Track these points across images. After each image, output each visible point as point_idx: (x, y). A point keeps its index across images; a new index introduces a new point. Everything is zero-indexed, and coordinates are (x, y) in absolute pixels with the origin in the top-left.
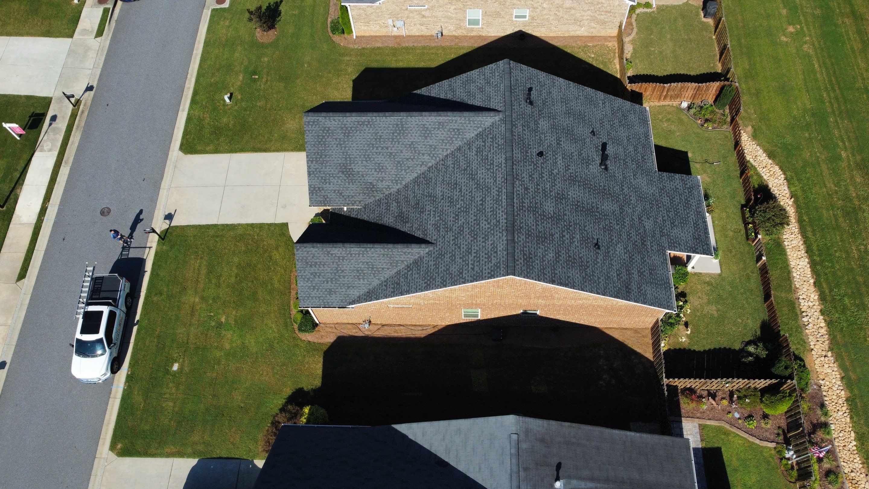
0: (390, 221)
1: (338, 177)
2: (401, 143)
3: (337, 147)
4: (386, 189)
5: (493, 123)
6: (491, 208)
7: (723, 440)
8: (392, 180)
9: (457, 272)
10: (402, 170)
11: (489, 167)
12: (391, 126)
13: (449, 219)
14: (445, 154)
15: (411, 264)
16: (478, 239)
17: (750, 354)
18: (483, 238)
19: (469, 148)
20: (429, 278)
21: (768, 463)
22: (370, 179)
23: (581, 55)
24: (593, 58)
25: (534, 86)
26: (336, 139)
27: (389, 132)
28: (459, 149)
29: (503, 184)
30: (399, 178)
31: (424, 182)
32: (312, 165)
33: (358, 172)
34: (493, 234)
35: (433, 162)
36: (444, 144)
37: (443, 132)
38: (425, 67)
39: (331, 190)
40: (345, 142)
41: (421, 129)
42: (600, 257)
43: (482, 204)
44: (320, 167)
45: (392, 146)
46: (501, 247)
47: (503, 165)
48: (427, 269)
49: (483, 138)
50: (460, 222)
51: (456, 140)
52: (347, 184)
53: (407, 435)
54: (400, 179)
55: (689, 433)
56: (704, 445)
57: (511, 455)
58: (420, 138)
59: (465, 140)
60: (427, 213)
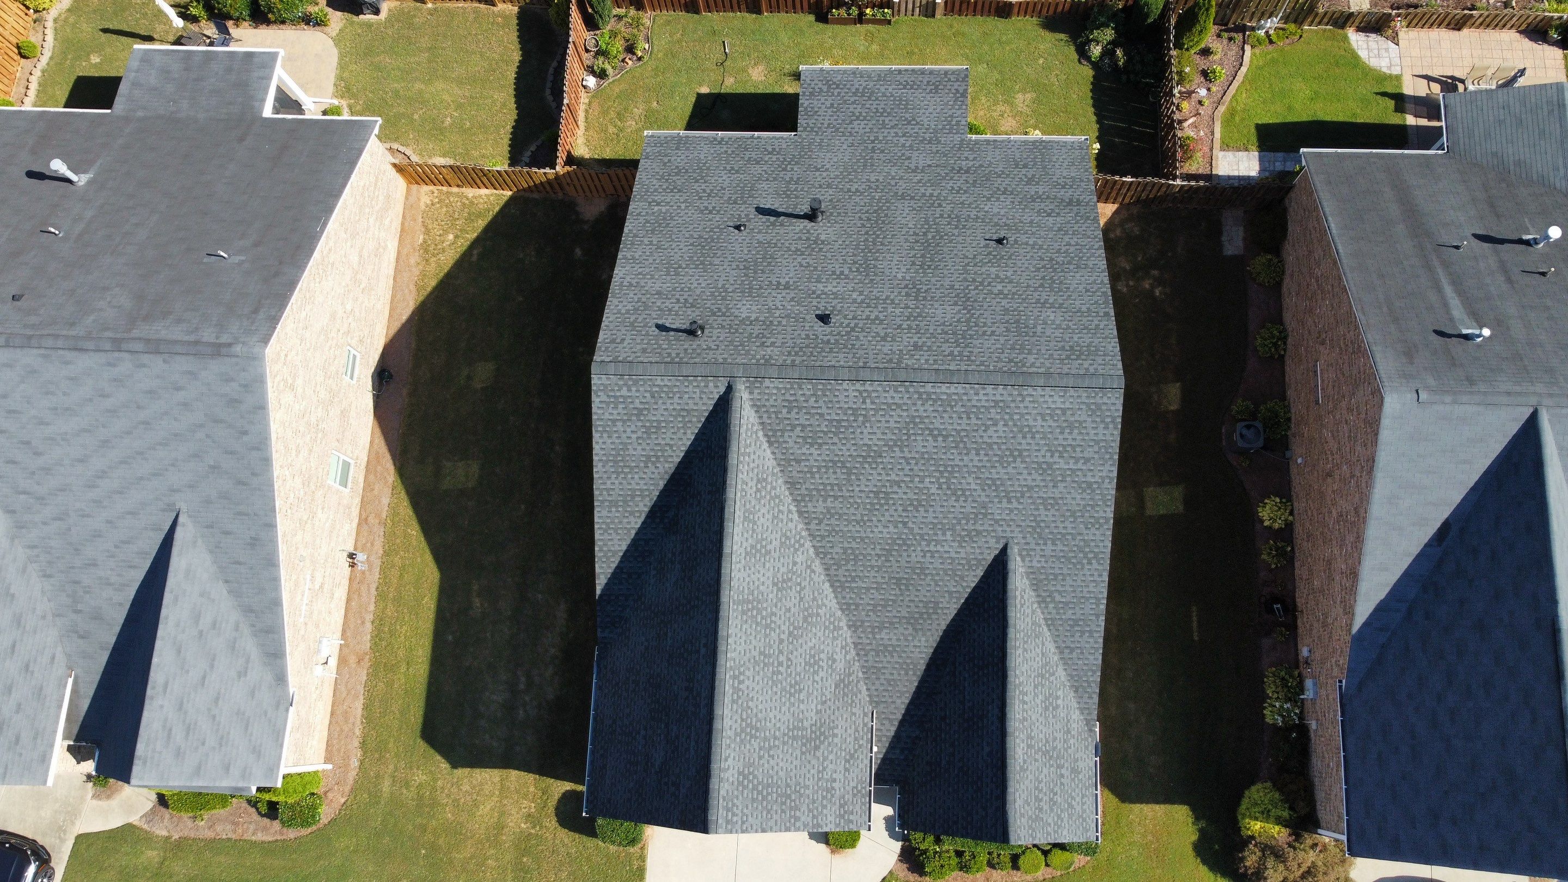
0: (923, 644)
1: (825, 759)
2: (774, 609)
3: (773, 757)
4: (846, 653)
5: (753, 406)
6: (961, 418)
7: (1243, 120)
8: (834, 637)
9: (1084, 495)
10: (818, 615)
11: (861, 419)
12: (744, 627)
13: (958, 509)
14: (795, 516)
15: (1038, 596)
16: (1025, 447)
17: (1108, 53)
18: (1024, 437)
19: (798, 461)
20: (1081, 555)
21: (1274, 61)
22: (830, 684)
23: (448, 259)
24: (456, 237)
25: (652, 323)
26: (760, 758)
27: (754, 634)
28: (792, 485)
29: (911, 390)
30: (830, 623)
31: (849, 567)
32: (803, 819)
33: (817, 712)
34: (1022, 415)
35: (808, 544)
36: (781, 516)
37: (760, 514)
38: (435, 595)
39: (845, 778)
40: (765, 739)
41: (753, 560)
42: (1023, 238)
43: (945, 437)
44: (807, 801)
45: (777, 631)
46: (1056, 400)
47: (868, 386)
48: (1058, 558)
49: (783, 431)
50: (973, 486)
51: (775, 488)
52: (836, 740)
53: (1377, 602)
54: (832, 619)
55: (1235, 167)
56: (1254, 148)
57: (1455, 402)
58: (767, 565)
59: (775, 471)
60: (928, 559)
